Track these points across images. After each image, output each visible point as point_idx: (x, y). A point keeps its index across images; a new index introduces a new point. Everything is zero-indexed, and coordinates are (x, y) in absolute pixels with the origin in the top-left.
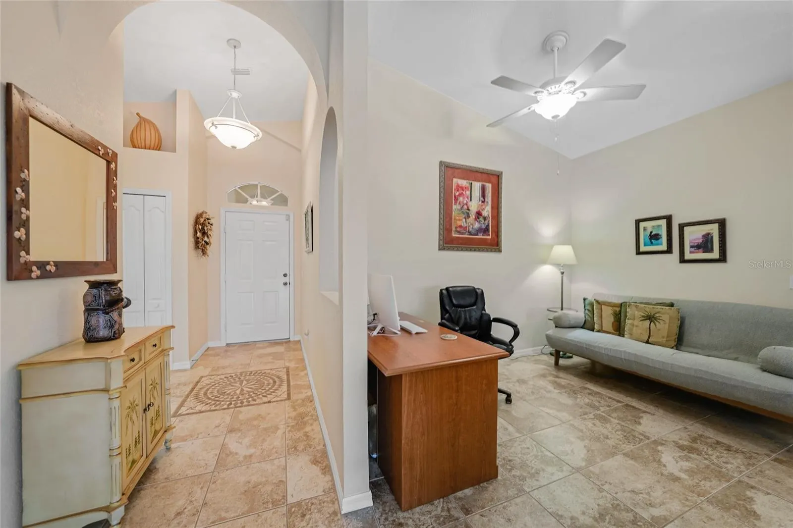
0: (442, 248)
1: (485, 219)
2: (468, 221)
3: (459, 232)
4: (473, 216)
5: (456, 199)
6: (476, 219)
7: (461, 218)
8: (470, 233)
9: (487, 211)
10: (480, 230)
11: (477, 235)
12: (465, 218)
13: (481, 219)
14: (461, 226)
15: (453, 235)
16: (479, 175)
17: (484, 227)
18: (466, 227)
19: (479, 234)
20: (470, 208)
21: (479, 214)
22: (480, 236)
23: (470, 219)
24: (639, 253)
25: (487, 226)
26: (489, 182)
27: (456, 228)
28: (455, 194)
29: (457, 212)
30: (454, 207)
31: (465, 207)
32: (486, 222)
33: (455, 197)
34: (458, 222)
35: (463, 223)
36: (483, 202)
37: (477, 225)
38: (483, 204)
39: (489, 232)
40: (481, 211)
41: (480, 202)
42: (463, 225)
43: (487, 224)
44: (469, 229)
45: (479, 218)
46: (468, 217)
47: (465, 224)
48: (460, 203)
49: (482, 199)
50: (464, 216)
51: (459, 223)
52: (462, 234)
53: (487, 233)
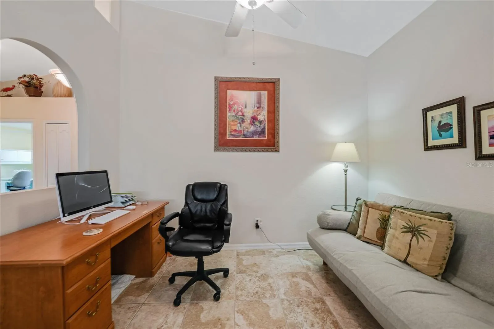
0: (216, 149)
1: (261, 122)
2: (243, 125)
3: (233, 135)
4: (248, 120)
5: (230, 107)
6: (251, 123)
7: (236, 123)
8: (245, 136)
9: (263, 115)
10: (255, 133)
11: (253, 137)
12: (240, 123)
13: (257, 123)
14: (235, 130)
15: (228, 138)
16: (254, 85)
17: (259, 129)
18: (241, 130)
19: (254, 137)
20: (245, 114)
21: (254, 119)
22: (256, 138)
23: (245, 124)
24: (428, 148)
25: (263, 129)
26: (264, 90)
27: (231, 132)
28: (229, 103)
29: (232, 118)
30: (228, 114)
31: (240, 113)
32: (262, 126)
33: (229, 105)
34: (232, 127)
35: (238, 128)
36: (258, 108)
37: (252, 129)
38: (258, 109)
39: (265, 134)
40: (256, 116)
41: (256, 108)
42: (238, 129)
43: (262, 127)
44: (244, 132)
45: (254, 123)
46: (243, 121)
47: (240, 128)
48: (234, 111)
49: (258, 105)
50: (238, 122)
51: (234, 128)
52: (237, 136)
53: (262, 135)
